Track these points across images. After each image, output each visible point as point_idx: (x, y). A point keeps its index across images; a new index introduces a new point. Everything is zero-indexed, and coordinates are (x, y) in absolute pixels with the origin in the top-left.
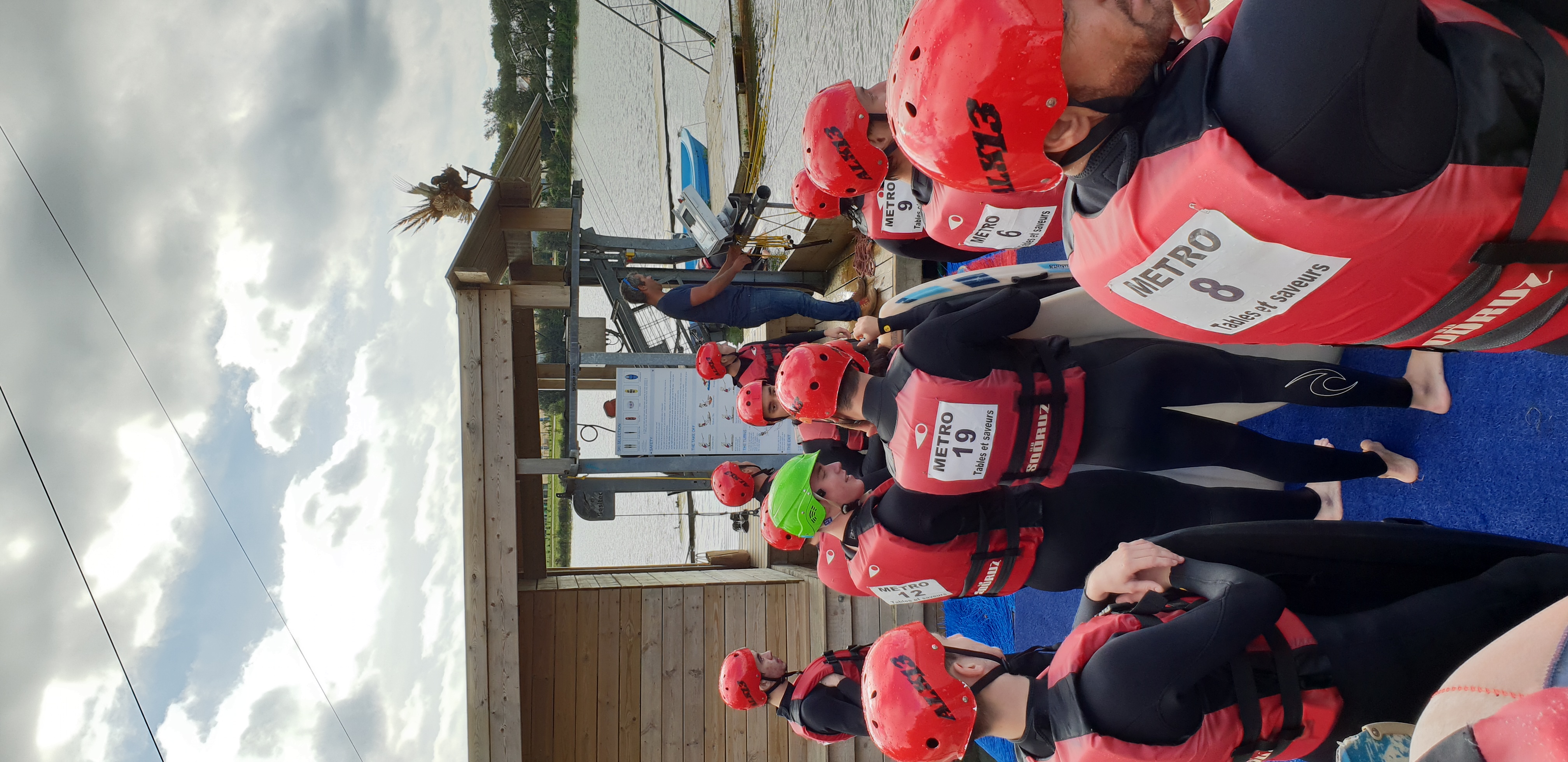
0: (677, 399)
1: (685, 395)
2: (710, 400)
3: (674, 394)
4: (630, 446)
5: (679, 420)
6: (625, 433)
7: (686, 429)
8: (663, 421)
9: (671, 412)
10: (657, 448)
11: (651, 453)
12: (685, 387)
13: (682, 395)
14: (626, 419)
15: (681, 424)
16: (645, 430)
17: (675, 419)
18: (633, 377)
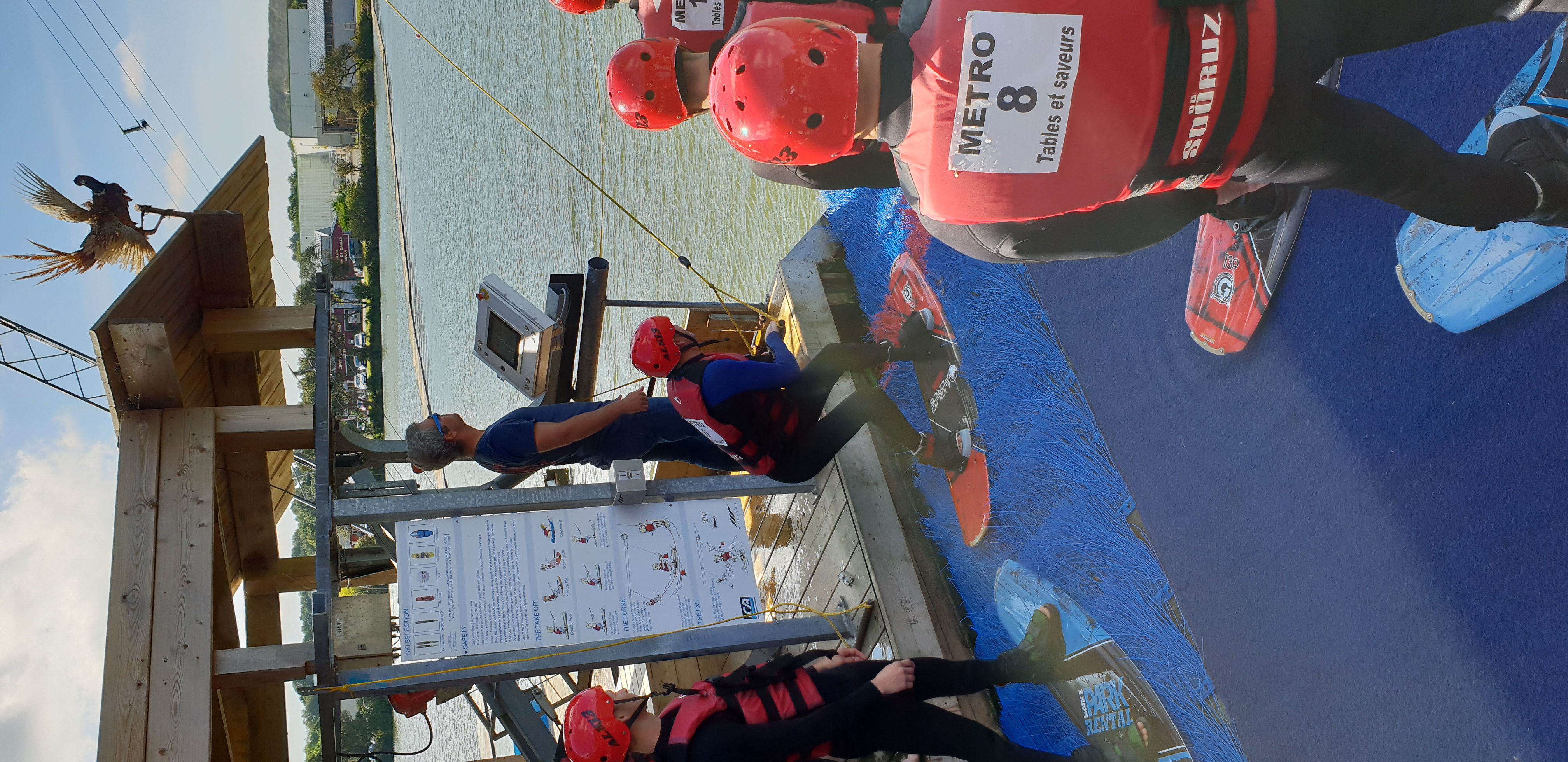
0: (502, 562)
1: (514, 553)
2: (559, 558)
3: (497, 554)
4: (427, 644)
5: (509, 593)
6: (417, 623)
7: (523, 606)
8: (482, 597)
9: (494, 582)
10: (476, 643)
11: (466, 652)
12: (513, 542)
13: (510, 555)
14: (417, 600)
15: (514, 600)
16: (451, 616)
17: (502, 592)
18: (424, 534)
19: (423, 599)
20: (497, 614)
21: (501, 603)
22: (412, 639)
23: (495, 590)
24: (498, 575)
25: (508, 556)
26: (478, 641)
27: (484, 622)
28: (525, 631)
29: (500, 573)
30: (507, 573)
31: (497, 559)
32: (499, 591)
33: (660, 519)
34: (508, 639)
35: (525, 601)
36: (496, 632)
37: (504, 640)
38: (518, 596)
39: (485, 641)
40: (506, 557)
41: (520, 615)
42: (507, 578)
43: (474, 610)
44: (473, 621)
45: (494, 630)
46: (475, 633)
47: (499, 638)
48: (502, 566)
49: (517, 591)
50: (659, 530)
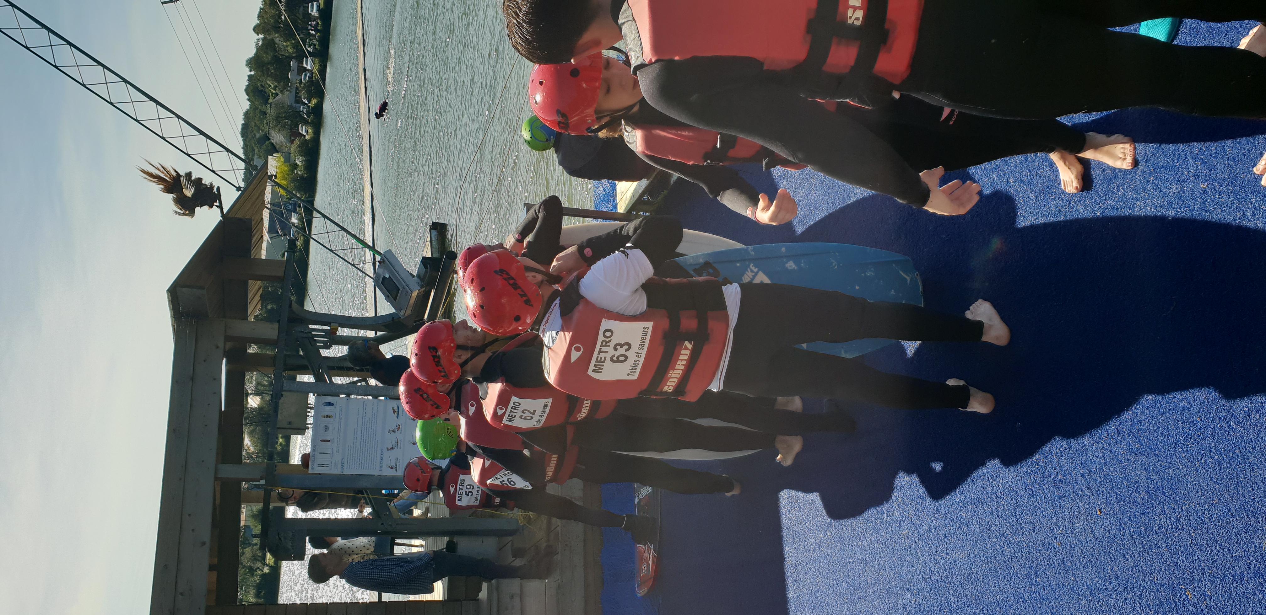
1: (375, 423)
2: (399, 427)
4: (323, 465)
5: (369, 443)
6: (319, 453)
8: (355, 444)
11: (343, 473)
14: (321, 441)
15: (371, 448)
16: (338, 451)
17: (365, 442)
18: (329, 404)
19: (324, 441)
20: (361, 454)
21: (364, 448)
26: (349, 467)
27: (354, 457)
30: (370, 432)
31: (366, 423)
34: (365, 469)
35: (377, 449)
36: (360, 464)
38: (374, 446)
39: (353, 467)
40: (371, 423)
41: (373, 457)
42: (370, 435)
43: (350, 450)
44: (348, 456)
45: (358, 462)
46: (349, 463)
48: (368, 428)
49: (374, 443)
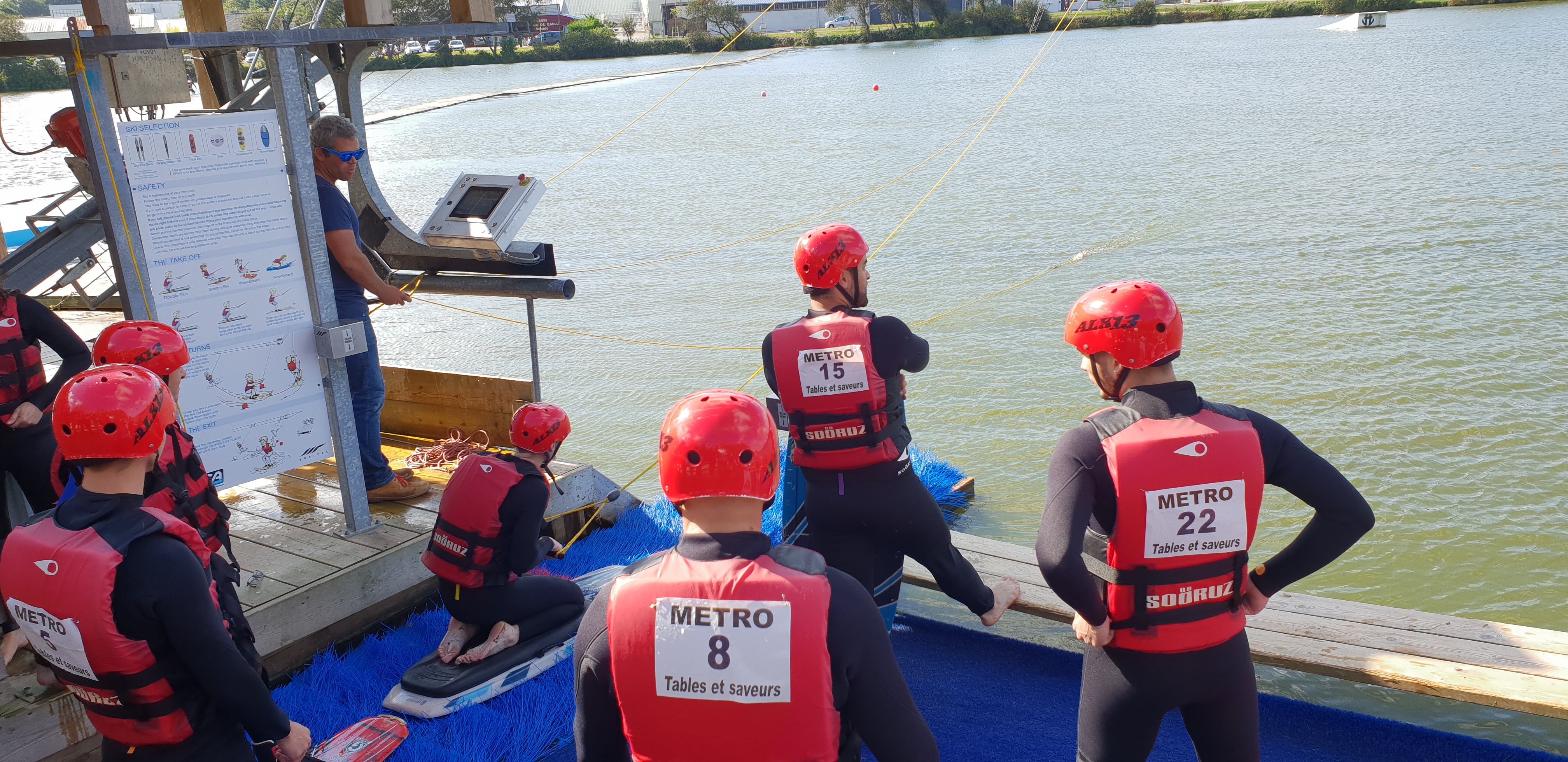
0: (241, 218)
1: (251, 231)
2: (251, 276)
3: (249, 213)
4: (140, 148)
5: (206, 228)
6: (164, 137)
7: (192, 244)
8: (200, 202)
9: (217, 213)
10: (146, 199)
11: (134, 189)
12: (264, 228)
13: (250, 226)
14: (191, 136)
15: (199, 234)
16: (176, 172)
17: (207, 221)
18: (265, 138)
19: (192, 141)
20: (183, 218)
21: (195, 221)
22: (144, 132)
23: (209, 214)
24: (226, 216)
25: (248, 224)
26: (149, 201)
27: (171, 206)
28: (164, 248)
29: (229, 218)
30: (229, 225)
31: (244, 214)
32: (208, 219)
33: (303, 375)
34: (153, 232)
35: (199, 246)
36: (161, 219)
37: (152, 227)
38: (205, 238)
39: (149, 209)
40: (247, 222)
41: (182, 242)
42: (223, 226)
43: (184, 194)
44: (172, 194)
45: (163, 216)
46: (158, 198)
47: (154, 222)
48: (236, 219)
49: (210, 237)
50: (290, 376)
